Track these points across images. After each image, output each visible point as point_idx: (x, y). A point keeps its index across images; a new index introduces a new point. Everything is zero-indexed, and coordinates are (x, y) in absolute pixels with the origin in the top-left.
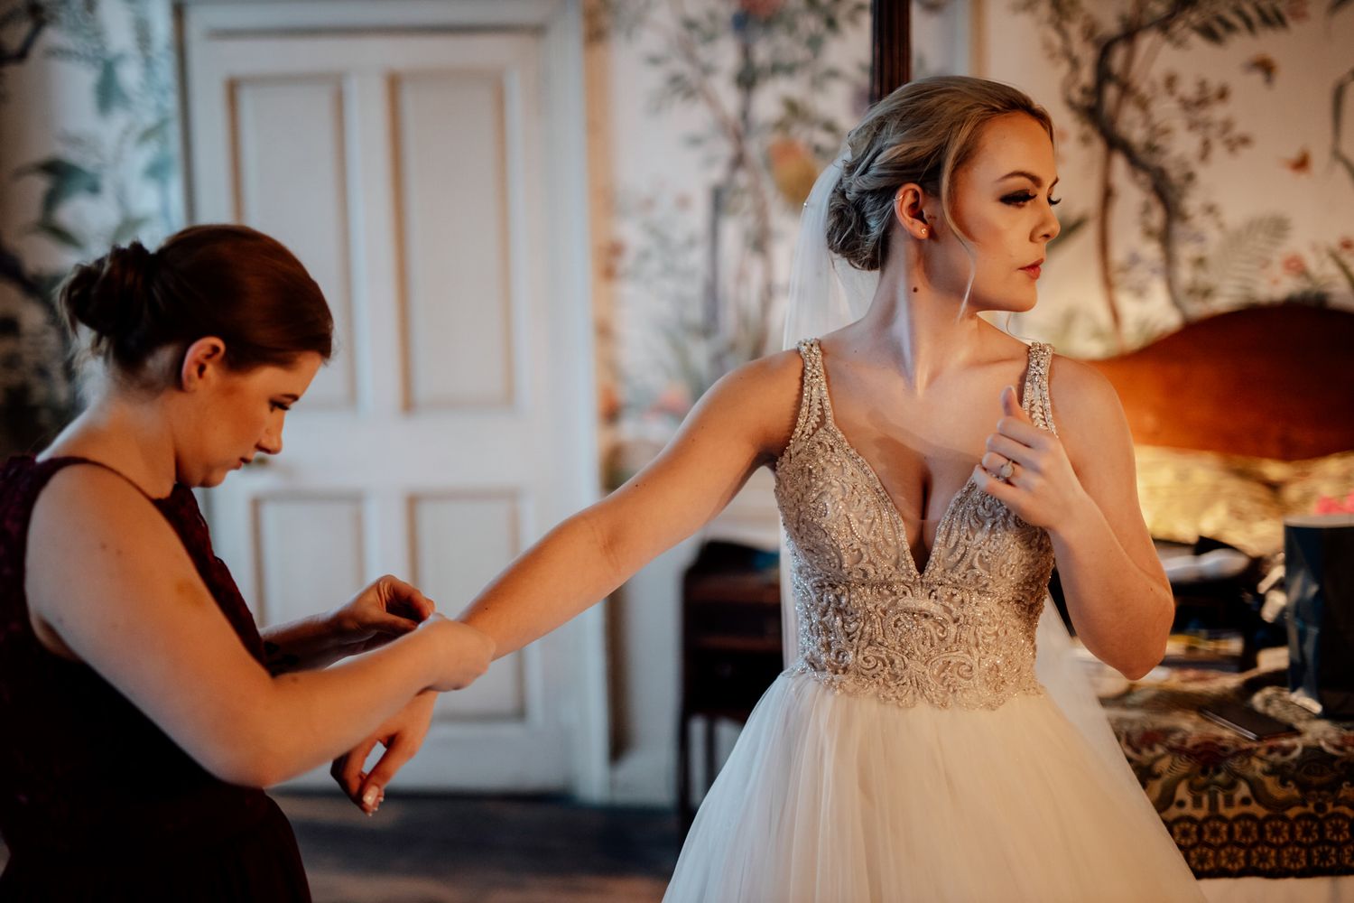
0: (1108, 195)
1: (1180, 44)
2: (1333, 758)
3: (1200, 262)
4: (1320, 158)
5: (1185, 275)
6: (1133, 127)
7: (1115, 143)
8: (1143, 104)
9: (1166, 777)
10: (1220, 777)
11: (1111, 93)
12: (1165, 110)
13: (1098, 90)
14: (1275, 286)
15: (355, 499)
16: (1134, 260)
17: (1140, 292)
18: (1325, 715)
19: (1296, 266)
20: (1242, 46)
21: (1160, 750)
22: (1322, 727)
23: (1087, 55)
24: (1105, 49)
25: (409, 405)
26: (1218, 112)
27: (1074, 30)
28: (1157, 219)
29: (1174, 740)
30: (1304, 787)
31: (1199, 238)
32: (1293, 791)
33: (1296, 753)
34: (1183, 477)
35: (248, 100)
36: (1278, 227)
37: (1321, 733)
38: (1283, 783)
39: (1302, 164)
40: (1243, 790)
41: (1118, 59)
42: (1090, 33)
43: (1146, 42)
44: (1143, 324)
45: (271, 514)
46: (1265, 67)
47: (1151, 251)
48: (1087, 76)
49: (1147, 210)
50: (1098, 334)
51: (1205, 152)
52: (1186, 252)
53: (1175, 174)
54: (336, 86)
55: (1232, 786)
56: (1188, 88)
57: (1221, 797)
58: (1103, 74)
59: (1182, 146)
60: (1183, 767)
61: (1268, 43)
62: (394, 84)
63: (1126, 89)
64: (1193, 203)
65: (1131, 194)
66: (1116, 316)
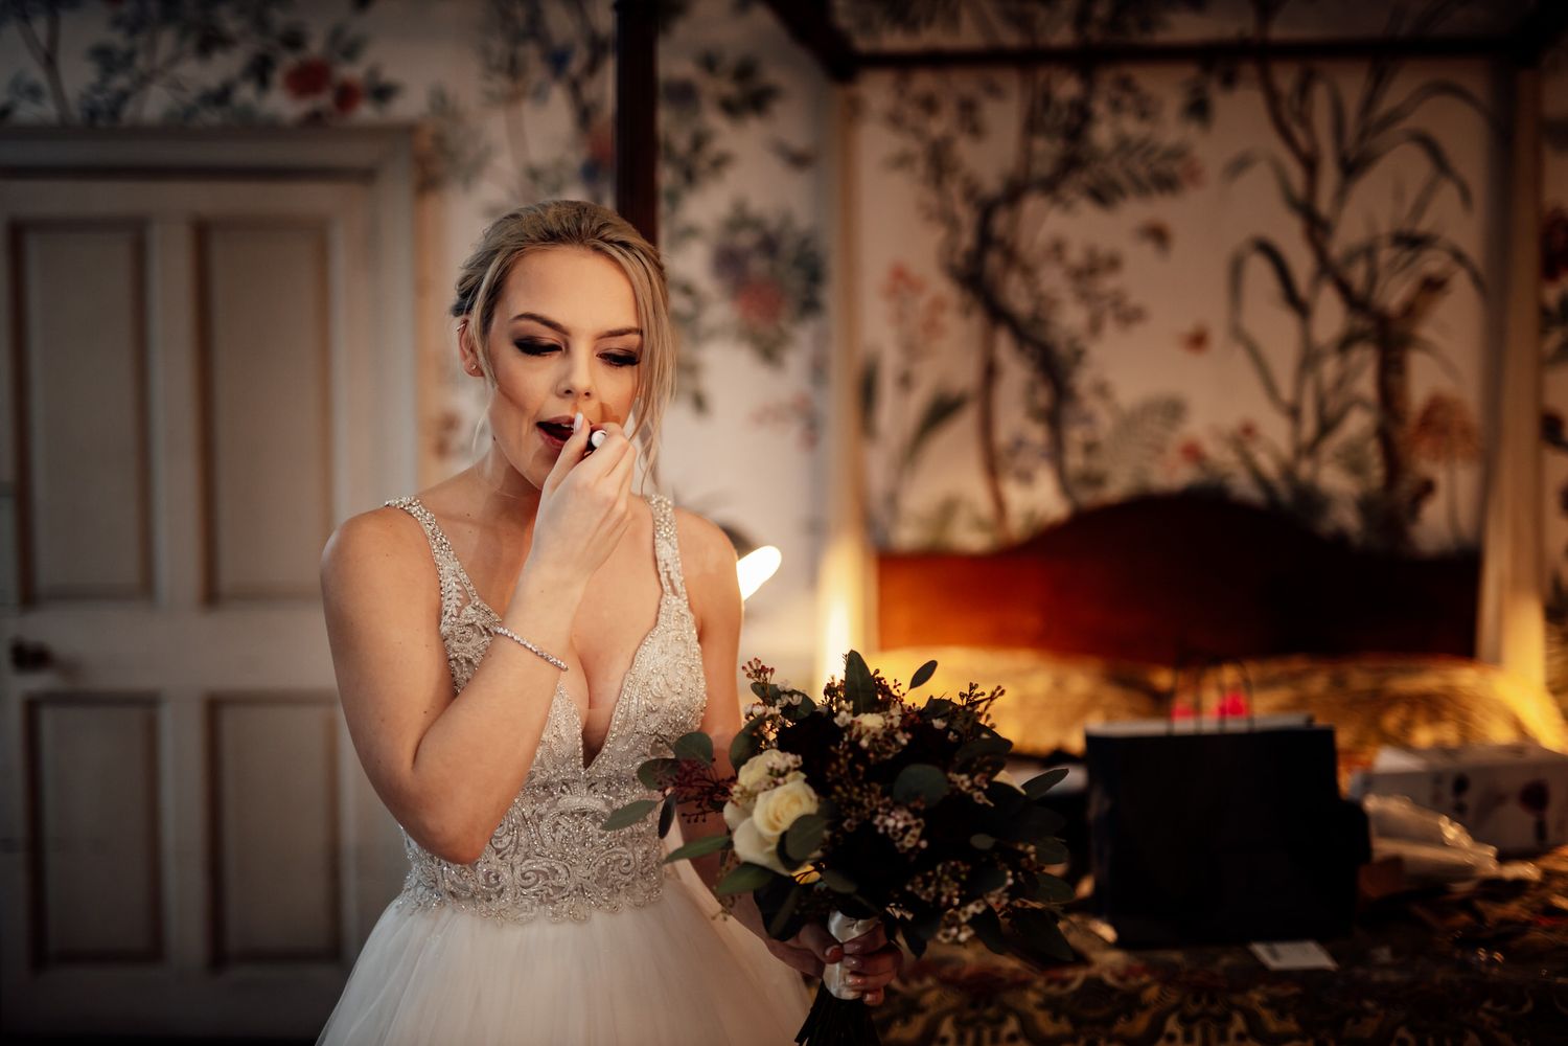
0: (990, 372)
1: (1068, 206)
2: (1112, 990)
3: (1090, 448)
4: (1218, 335)
5: (1075, 460)
6: (1017, 297)
7: (997, 314)
8: (1028, 272)
9: (932, 1012)
10: (991, 1012)
11: (994, 260)
12: (1052, 279)
13: (977, 256)
14: (1172, 475)
15: (147, 703)
16: (1019, 444)
17: (1026, 478)
18: (1119, 945)
19: (1193, 453)
20: (1135, 212)
21: (929, 981)
22: (1115, 958)
23: (967, 216)
24: (986, 210)
25: (211, 595)
26: (1109, 283)
27: (955, 189)
28: (1043, 397)
29: (947, 971)
30: (1076, 1021)
31: (1088, 419)
32: (1064, 1026)
33: (1075, 986)
34: (1059, 685)
35: (34, 247)
36: (1173, 410)
37: (1109, 962)
38: (1055, 1018)
39: (1198, 341)
40: (1012, 1025)
41: (1000, 223)
42: (971, 193)
43: (1032, 205)
44: (1031, 515)
45: (48, 718)
46: (1158, 235)
47: (1037, 434)
48: (967, 240)
49: (1031, 389)
50: (980, 525)
51: (1095, 327)
52: (1076, 435)
53: (1062, 349)
54: (136, 232)
55: (1001, 1020)
56: (1075, 255)
57: (987, 1034)
58: (985, 238)
59: (1070, 318)
60: (952, 1000)
61: (1161, 208)
62: (203, 232)
63: (1011, 256)
64: (1083, 380)
65: (1016, 374)
66: (1000, 504)
